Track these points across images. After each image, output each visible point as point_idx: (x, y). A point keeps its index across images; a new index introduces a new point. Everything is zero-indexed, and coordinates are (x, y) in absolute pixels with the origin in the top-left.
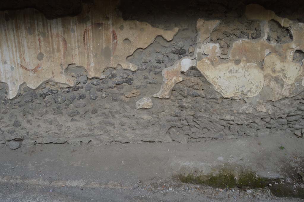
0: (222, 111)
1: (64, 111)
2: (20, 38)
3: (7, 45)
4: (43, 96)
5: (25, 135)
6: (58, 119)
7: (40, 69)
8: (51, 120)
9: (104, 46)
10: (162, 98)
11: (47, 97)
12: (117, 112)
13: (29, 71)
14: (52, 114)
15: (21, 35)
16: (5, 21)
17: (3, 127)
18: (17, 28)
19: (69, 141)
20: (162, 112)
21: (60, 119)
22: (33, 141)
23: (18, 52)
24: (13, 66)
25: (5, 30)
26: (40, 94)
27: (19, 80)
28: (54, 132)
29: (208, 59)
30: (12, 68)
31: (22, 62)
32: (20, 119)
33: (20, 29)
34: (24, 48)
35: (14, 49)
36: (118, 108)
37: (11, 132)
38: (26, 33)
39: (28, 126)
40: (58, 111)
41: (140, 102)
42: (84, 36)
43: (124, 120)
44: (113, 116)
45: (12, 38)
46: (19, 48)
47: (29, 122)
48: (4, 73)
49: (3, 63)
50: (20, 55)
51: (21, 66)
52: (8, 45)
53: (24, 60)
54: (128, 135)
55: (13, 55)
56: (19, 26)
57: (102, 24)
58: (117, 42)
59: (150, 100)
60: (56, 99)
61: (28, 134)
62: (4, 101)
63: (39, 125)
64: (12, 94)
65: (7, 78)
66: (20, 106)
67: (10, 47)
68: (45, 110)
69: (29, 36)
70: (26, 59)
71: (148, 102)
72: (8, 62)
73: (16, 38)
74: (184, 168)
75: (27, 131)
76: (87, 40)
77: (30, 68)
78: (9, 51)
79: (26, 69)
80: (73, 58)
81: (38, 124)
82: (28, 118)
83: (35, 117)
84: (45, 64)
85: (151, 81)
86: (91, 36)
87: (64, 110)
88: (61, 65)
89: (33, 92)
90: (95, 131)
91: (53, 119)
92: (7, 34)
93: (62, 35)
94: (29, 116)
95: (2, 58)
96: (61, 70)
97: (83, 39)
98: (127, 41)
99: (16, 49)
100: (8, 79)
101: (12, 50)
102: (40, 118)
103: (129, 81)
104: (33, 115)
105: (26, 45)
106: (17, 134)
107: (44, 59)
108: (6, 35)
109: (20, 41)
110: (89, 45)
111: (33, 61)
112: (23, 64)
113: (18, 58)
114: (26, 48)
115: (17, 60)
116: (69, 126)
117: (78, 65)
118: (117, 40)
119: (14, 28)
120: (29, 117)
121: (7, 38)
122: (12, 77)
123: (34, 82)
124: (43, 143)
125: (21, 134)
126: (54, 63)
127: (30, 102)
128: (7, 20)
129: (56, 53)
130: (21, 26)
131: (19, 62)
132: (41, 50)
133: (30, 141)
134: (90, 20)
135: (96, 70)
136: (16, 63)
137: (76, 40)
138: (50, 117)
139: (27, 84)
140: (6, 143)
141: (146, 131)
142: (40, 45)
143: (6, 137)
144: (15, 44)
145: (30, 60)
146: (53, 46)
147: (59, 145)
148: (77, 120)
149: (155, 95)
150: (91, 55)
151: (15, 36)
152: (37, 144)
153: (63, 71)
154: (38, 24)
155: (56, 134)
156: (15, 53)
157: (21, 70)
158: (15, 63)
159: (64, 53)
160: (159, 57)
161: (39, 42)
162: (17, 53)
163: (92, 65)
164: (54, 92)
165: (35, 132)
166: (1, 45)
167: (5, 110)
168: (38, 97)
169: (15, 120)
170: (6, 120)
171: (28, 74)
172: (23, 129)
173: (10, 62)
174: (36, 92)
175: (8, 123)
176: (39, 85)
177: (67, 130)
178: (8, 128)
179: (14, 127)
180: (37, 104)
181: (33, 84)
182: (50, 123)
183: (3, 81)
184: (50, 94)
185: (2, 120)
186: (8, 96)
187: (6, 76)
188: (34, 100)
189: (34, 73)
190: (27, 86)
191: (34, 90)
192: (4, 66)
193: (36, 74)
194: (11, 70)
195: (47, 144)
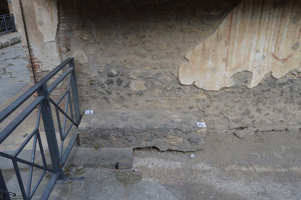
1: (295, 100)
2: (282, 27)
3: (266, 34)
4: (281, 85)
5: (251, 123)
6: (288, 107)
7: (290, 59)
8: (282, 108)
11: (284, 86)
13: (279, 60)
14: (283, 102)
15: (283, 24)
16: (272, 8)
17: (231, 116)
18: (283, 16)
19: (289, 128)
21: (290, 107)
22: (256, 130)
23: (274, 41)
24: (265, 55)
25: (269, 18)
26: (280, 83)
27: (266, 69)
28: (280, 120)
30: (264, 57)
31: (275, 51)
32: (250, 108)
33: (285, 17)
34: (283, 37)
35: (272, 38)
37: (236, 121)
38: (289, 22)
39: (257, 114)
40: (290, 100)
45: (274, 26)
46: (278, 37)
47: (259, 110)
48: (253, 62)
49: (255, 51)
50: (276, 45)
51: (273, 55)
52: (267, 33)
53: (279, 49)
55: (269, 43)
56: (285, 14)
60: (293, 88)
61: (253, 123)
62: (241, 90)
63: (268, 114)
64: (253, 84)
65: (255, 66)
66: (254, 95)
67: (268, 36)
68: (279, 99)
69: (292, 25)
70: (280, 48)
72: (261, 51)
73: (277, 27)
75: (254, 119)
77: (281, 58)
78: (266, 40)
79: (277, 58)
81: (268, 112)
82: (259, 107)
83: (266, 105)
84: (298, 55)
87: (296, 99)
89: (273, 81)
91: (283, 107)
92: (270, 22)
94: (261, 105)
95: (256, 46)
99: (274, 38)
100: (256, 68)
101: (270, 39)
102: (271, 106)
104: (264, 105)
105: (285, 34)
106: (243, 123)
107: (298, 49)
108: (268, 23)
109: (281, 30)
111: (287, 50)
112: (276, 54)
113: (273, 47)
114: (284, 37)
115: (271, 49)
116: (296, 114)
119: (280, 16)
120: (261, 106)
121: (268, 26)
122: (260, 66)
123: (281, 72)
124: (265, 130)
125: (247, 123)
127: (268, 91)
128: (275, 7)
130: (287, 15)
131: (273, 51)
132: (299, 40)
133: (252, 129)
136: (269, 52)
138: (281, 105)
139: (273, 74)
140: (228, 132)
142: (299, 35)
143: (230, 126)
144: (275, 33)
145: (284, 50)
147: (279, 132)
151: (278, 25)
152: (258, 132)
155: (280, 122)
156: (271, 42)
157: (272, 59)
158: (267, 53)
161: (299, 32)
162: (273, 42)
164: (294, 81)
165: (261, 120)
166: (259, 33)
167: (239, 99)
168: (277, 86)
169: (246, 109)
170: (237, 109)
171: (277, 63)
172: (250, 118)
173: (263, 51)
174: (277, 82)
175: (238, 111)
176: (284, 74)
177: (293, 117)
178: (236, 117)
179: (242, 116)
180: (274, 93)
181: (278, 74)
182: (280, 111)
183: (249, 70)
184: (288, 84)
185: (232, 109)
186: (248, 85)
187: (253, 65)
188: (271, 89)
189: (284, 62)
190: (273, 75)
191: (276, 79)
192: (255, 54)
193: (284, 64)
194: (262, 59)
195: (268, 132)
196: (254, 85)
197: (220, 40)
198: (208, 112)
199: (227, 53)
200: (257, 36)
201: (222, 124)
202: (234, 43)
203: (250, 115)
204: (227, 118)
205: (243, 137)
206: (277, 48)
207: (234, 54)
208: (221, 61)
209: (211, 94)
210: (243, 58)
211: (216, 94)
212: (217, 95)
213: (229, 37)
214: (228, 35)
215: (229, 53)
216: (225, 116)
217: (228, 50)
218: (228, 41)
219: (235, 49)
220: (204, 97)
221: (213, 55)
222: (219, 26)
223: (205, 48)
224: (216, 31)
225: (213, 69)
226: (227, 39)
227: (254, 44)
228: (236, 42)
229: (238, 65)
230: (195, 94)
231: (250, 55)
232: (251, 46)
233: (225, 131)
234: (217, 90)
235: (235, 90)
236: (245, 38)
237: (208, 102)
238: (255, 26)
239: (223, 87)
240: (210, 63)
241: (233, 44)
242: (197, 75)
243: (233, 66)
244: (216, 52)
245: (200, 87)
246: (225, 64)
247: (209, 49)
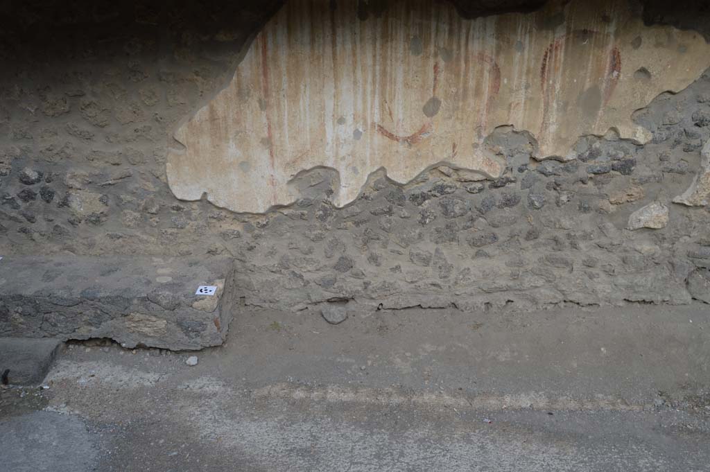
1: (462, 235)
2: (389, 62)
3: (352, 79)
4: (418, 199)
5: (360, 289)
6: (445, 252)
7: (425, 136)
8: (429, 255)
9: (588, 85)
10: (691, 205)
11: (427, 201)
12: (586, 237)
13: (397, 140)
14: (431, 241)
15: (391, 55)
16: (358, 20)
17: (309, 271)
18: (386, 37)
19: (460, 302)
20: (685, 235)
21: (450, 252)
22: (375, 304)
23: (377, 96)
24: (361, 130)
25: (354, 43)
26: (413, 195)
27: (368, 162)
28: (430, 281)
30: (357, 134)
31: (383, 120)
32: (352, 252)
33: (392, 40)
34: (395, 85)
35: (369, 88)
36: (588, 228)
37: (326, 284)
38: (405, 50)
39: (370, 269)
40: (448, 235)
41: (641, 214)
42: (545, 60)
43: (597, 254)
44: (574, 246)
45: (369, 61)
46: (383, 86)
47: (373, 259)
48: (335, 145)
49: (336, 121)
50: (382, 106)
51: (381, 128)
52: (355, 78)
53: (391, 114)
54: (599, 287)
55: (365, 102)
56: (390, 32)
57: (591, 32)
58: (618, 76)
59: (666, 209)
60: (448, 207)
61: (366, 288)
62: (321, 212)
63: (398, 268)
64: (344, 196)
65: (340, 156)
66: (357, 224)
67: (360, 85)
68: (417, 231)
69: (412, 58)
70: (395, 113)
71: (661, 214)
72: (350, 119)
73: (378, 63)
75: (366, 280)
76: (549, 70)
77: (401, 134)
78: (355, 93)
79: (391, 136)
80: (509, 112)
81: (396, 264)
82: (374, 251)
83: (390, 248)
84: (441, 126)
85: (675, 167)
86: (562, 59)
87: (462, 231)
88: (479, 129)
89: (395, 191)
90: (527, 279)
91: (433, 252)
92: (358, 51)
93: (494, 57)
94: (377, 246)
95: (334, 109)
96: (476, 140)
97: (540, 66)
98: (642, 75)
99: (374, 89)
100: (343, 158)
101: (364, 91)
102: (401, 250)
103: (626, 167)
104: (385, 246)
105: (400, 78)
106: (341, 288)
107: (440, 112)
108: (354, 55)
109: (388, 69)
110: (554, 82)
111: (413, 116)
112: (387, 126)
113: (376, 111)
114: (400, 85)
115: (372, 115)
116: (469, 269)
117: (519, 128)
118: (619, 71)
119: (378, 36)
120: (377, 249)
121: (355, 62)
122: (353, 154)
123: (407, 167)
124: (398, 307)
125: (350, 288)
126: (461, 123)
127: (386, 213)
128: (363, 17)
129: (471, 100)
130: (396, 33)
131: (377, 119)
132: (436, 92)
133: (366, 303)
134: (565, 23)
135: (560, 140)
136: (369, 122)
137: (525, 70)
138: (427, 247)
139: (388, 172)
140: (309, 309)
141: (639, 279)
142: (435, 79)
143: (311, 295)
144: (374, 76)
145: (406, 116)
146: (466, 82)
147: (435, 311)
148: (487, 255)
149: (677, 199)
150: (555, 105)
151: (378, 57)
152: (382, 311)
153: (482, 141)
154: (437, 30)
155: (433, 288)
156: (369, 98)
157: (378, 139)
158: (365, 123)
159: (491, 99)
160: (702, 111)
161: (435, 72)
162: (374, 97)
163: (553, 129)
164: (448, 190)
165: (385, 282)
166: (336, 79)
167: (320, 232)
168: (407, 201)
169: (341, 256)
170: (318, 255)
171: (394, 149)
172: (356, 276)
173: (354, 119)
174: (404, 191)
175: (324, 262)
176: (416, 174)
177: (461, 277)
178: (321, 274)
179: (337, 272)
180: (402, 218)
181: (402, 173)
182: (426, 261)
183: (329, 164)
184: (435, 196)
185: (308, 257)
186: (333, 199)
187: (337, 154)
188: (394, 210)
189: (410, 145)
190: (388, 175)
191: (401, 186)
192: (336, 128)
193: (413, 149)
194: (354, 138)
195: (407, 311)
196: (348, 199)
197: (247, 98)
198: (253, 263)
199: (269, 127)
200: (333, 84)
201: (290, 289)
202: (282, 103)
203: (354, 270)
204: (301, 277)
205: (339, 321)
206: (387, 112)
207: (286, 127)
208: (258, 145)
209: (253, 222)
210: (308, 137)
211: (263, 221)
212: (265, 223)
213: (266, 91)
214: (264, 87)
215: (272, 126)
216: (293, 272)
217: (268, 119)
218: (266, 100)
219: (286, 117)
220: (238, 227)
221: (237, 133)
222: (239, 65)
223: (216, 117)
224: (235, 78)
225: (242, 163)
226: (262, 94)
227: (330, 104)
228: (286, 101)
229: (299, 155)
230: (214, 221)
231: (325, 131)
232: (323, 108)
233: (301, 306)
234: (262, 211)
235: (305, 212)
236: (305, 92)
237: (247, 238)
238: (323, 62)
239: (273, 204)
240: (232, 151)
241: (279, 106)
242: (208, 177)
243: (288, 156)
244: (243, 125)
245: (221, 205)
246: (267, 152)
247: (225, 118)
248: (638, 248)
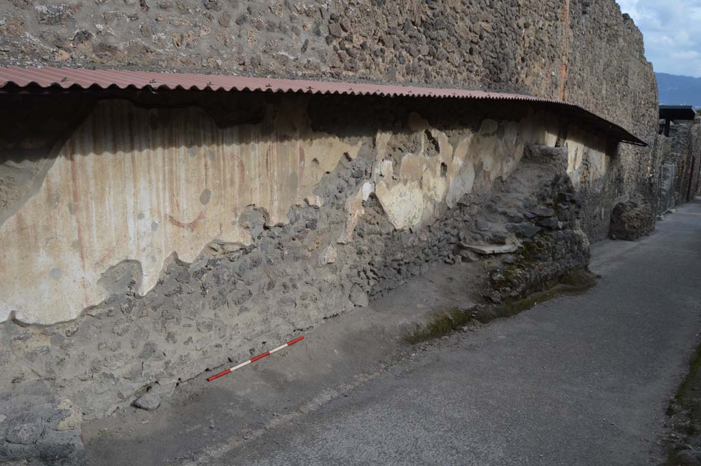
0: (394, 249)
1: (229, 297)
2: (174, 163)
3: (148, 178)
4: (198, 274)
5: (162, 370)
6: (220, 314)
7: (202, 221)
8: (211, 321)
9: (290, 172)
10: (345, 243)
11: (205, 275)
12: (300, 278)
13: (183, 227)
14: (210, 308)
16: (150, 129)
17: (119, 367)
19: (234, 355)
20: (345, 264)
21: (223, 313)
22: (176, 381)
23: (167, 191)
24: (157, 222)
25: (149, 148)
26: (196, 272)
27: (163, 249)
28: (214, 344)
29: (384, 181)
30: (154, 226)
31: (172, 211)
32: (153, 337)
33: (176, 145)
34: (180, 181)
35: (161, 185)
36: (299, 271)
37: (132, 377)
38: (185, 152)
39: (168, 348)
40: (220, 301)
41: (325, 255)
42: (267, 156)
43: (306, 289)
44: (294, 286)
46: (171, 183)
47: (170, 337)
48: (136, 239)
49: (136, 216)
50: (171, 199)
51: (171, 218)
52: (150, 178)
53: (178, 206)
54: (311, 313)
55: (158, 197)
57: (288, 137)
58: (304, 164)
59: (335, 248)
60: (220, 276)
61: (167, 367)
62: (127, 305)
63: (190, 339)
64: (147, 285)
65: (141, 248)
66: (155, 308)
67: (154, 183)
68: (201, 303)
69: (190, 158)
70: (181, 205)
71: (333, 253)
72: (147, 214)
73: (166, 164)
74: (403, 328)
75: (166, 359)
76: (270, 164)
77: (186, 221)
78: (151, 191)
79: (178, 224)
80: (252, 195)
81: (188, 337)
82: (170, 330)
83: (183, 322)
84: (214, 211)
85: (335, 220)
86: (276, 156)
87: (229, 295)
88: (235, 210)
89: (182, 271)
90: (273, 321)
91: (213, 317)
93: (239, 156)
94: (172, 324)
95: (134, 206)
96: (233, 219)
97: (265, 161)
98: (315, 164)
99: (165, 186)
100: (144, 249)
101: (157, 188)
102: (191, 322)
103: (312, 225)
104: (178, 323)
105: (183, 176)
106: (147, 375)
107: (211, 200)
109: (174, 169)
110: (274, 171)
111: (194, 206)
112: (175, 216)
113: (167, 204)
114: (183, 182)
115: (164, 208)
116: (237, 324)
117: (258, 206)
118: (304, 161)
119: (166, 142)
120: (172, 327)
122: (151, 245)
123: (192, 249)
124: (193, 376)
125: (155, 372)
126: (224, 207)
127: (177, 292)
128: (154, 127)
129: (229, 189)
131: (168, 211)
132: (207, 184)
133: (168, 382)
134: (275, 131)
135: (280, 211)
136: (163, 215)
137: (257, 164)
138: (208, 314)
139: (179, 255)
140: (121, 407)
141: (329, 301)
142: (206, 174)
143: (122, 392)
144: (164, 175)
145: (188, 206)
146: (224, 176)
148: (246, 309)
149: (339, 241)
150: (275, 187)
152: (181, 385)
153: (238, 219)
154: (204, 135)
155: (216, 349)
156: (161, 194)
157: (170, 228)
158: (160, 216)
159: (240, 186)
161: (206, 169)
162: (165, 193)
163: (276, 204)
164: (219, 262)
165: (181, 356)
166: (135, 180)
167: (127, 324)
168: (192, 279)
169: (145, 343)
170: (126, 349)
171: (181, 234)
172: (159, 358)
173: (151, 213)
174: (189, 270)
175: (131, 352)
176: (199, 253)
177: (234, 332)
178: (129, 366)
179: (142, 360)
180: (189, 293)
181: (189, 254)
182: (209, 327)
183: (132, 257)
184: (210, 269)
185: (116, 353)
186: (137, 289)
187: (138, 246)
188: (183, 288)
189: (192, 230)
190: (179, 258)
191: (188, 265)
192: (137, 223)
193: (194, 233)
194: (152, 230)
196: (150, 286)
197: (57, 203)
198: (63, 378)
199: (79, 231)
200: (133, 184)
201: (102, 393)
202: (90, 205)
203: (156, 354)
204: (112, 376)
205: (157, 405)
206: (175, 205)
207: (94, 229)
208: (69, 250)
209: (62, 332)
210: (114, 235)
211: (71, 327)
212: (75, 329)
213: (75, 195)
214: (73, 191)
215: (82, 229)
216: (104, 373)
217: (78, 222)
218: (76, 203)
219: (94, 219)
220: (46, 343)
221: (48, 239)
222: (49, 172)
223: (25, 226)
224: (44, 184)
225: (53, 270)
226: (72, 197)
227: (130, 202)
228: (93, 203)
229: (107, 252)
230: (20, 342)
231: (127, 227)
232: (125, 207)
233: (114, 407)
234: (74, 317)
235: (113, 308)
236: (109, 193)
237: (56, 352)
238: (124, 165)
239: (85, 307)
240: (43, 259)
241: (87, 208)
242: (16, 292)
243: (97, 256)
244: (54, 231)
245: (31, 320)
246: (78, 254)
247: (34, 227)
248: (326, 279)
